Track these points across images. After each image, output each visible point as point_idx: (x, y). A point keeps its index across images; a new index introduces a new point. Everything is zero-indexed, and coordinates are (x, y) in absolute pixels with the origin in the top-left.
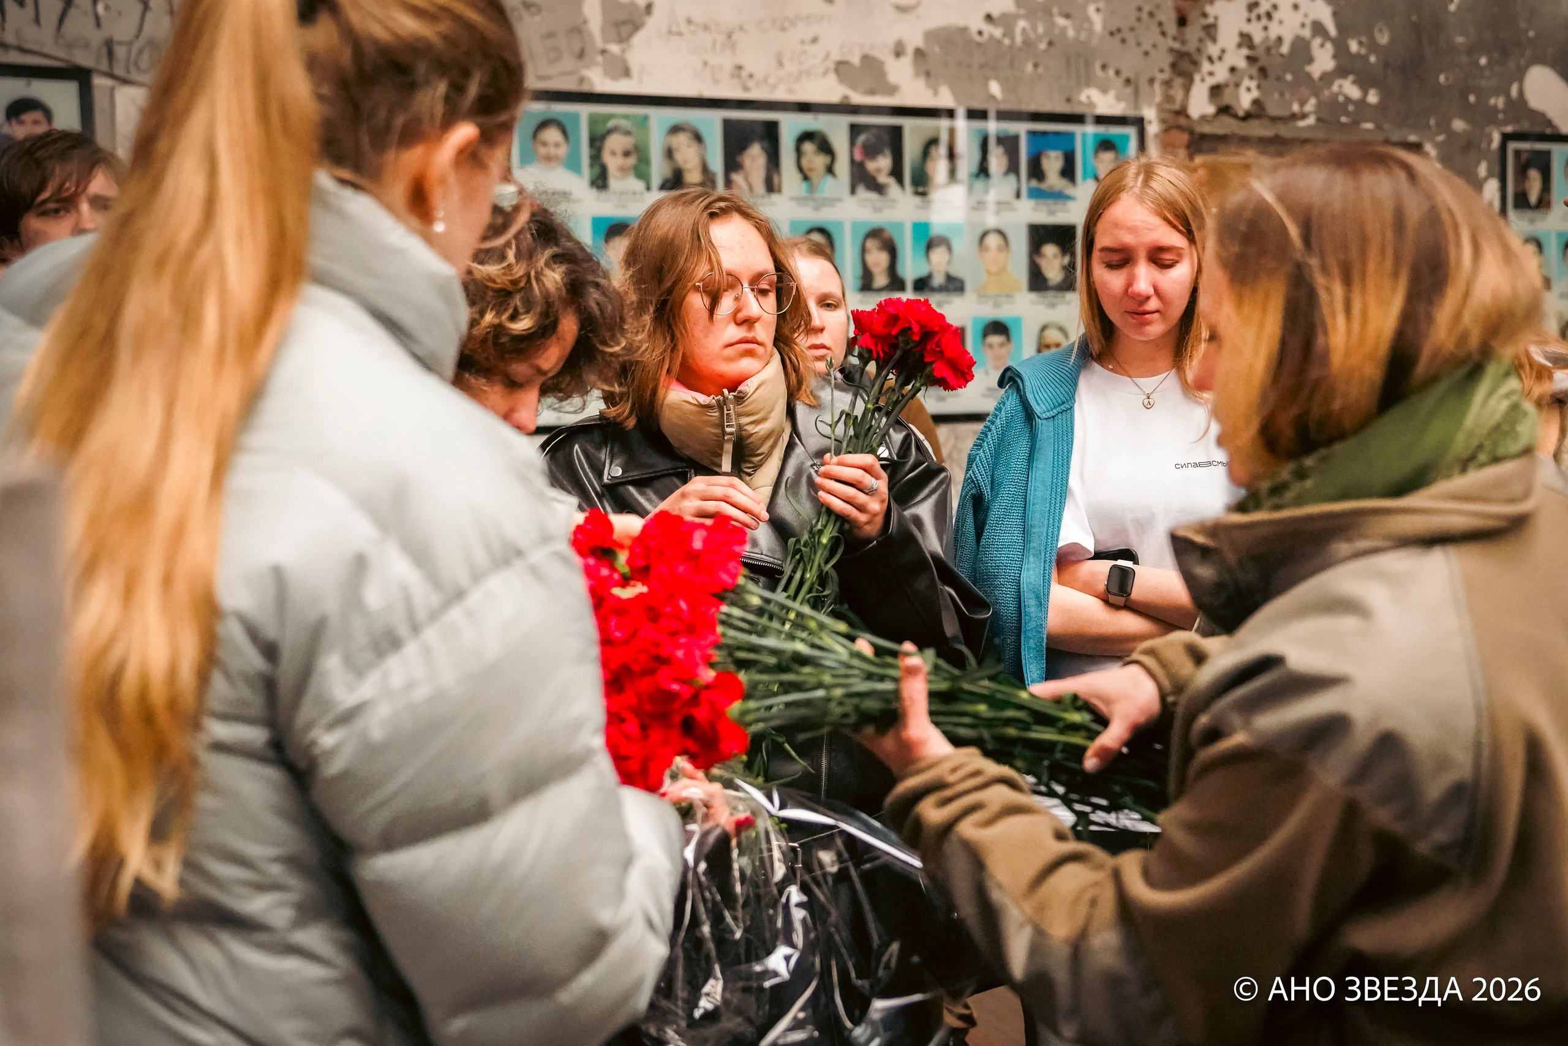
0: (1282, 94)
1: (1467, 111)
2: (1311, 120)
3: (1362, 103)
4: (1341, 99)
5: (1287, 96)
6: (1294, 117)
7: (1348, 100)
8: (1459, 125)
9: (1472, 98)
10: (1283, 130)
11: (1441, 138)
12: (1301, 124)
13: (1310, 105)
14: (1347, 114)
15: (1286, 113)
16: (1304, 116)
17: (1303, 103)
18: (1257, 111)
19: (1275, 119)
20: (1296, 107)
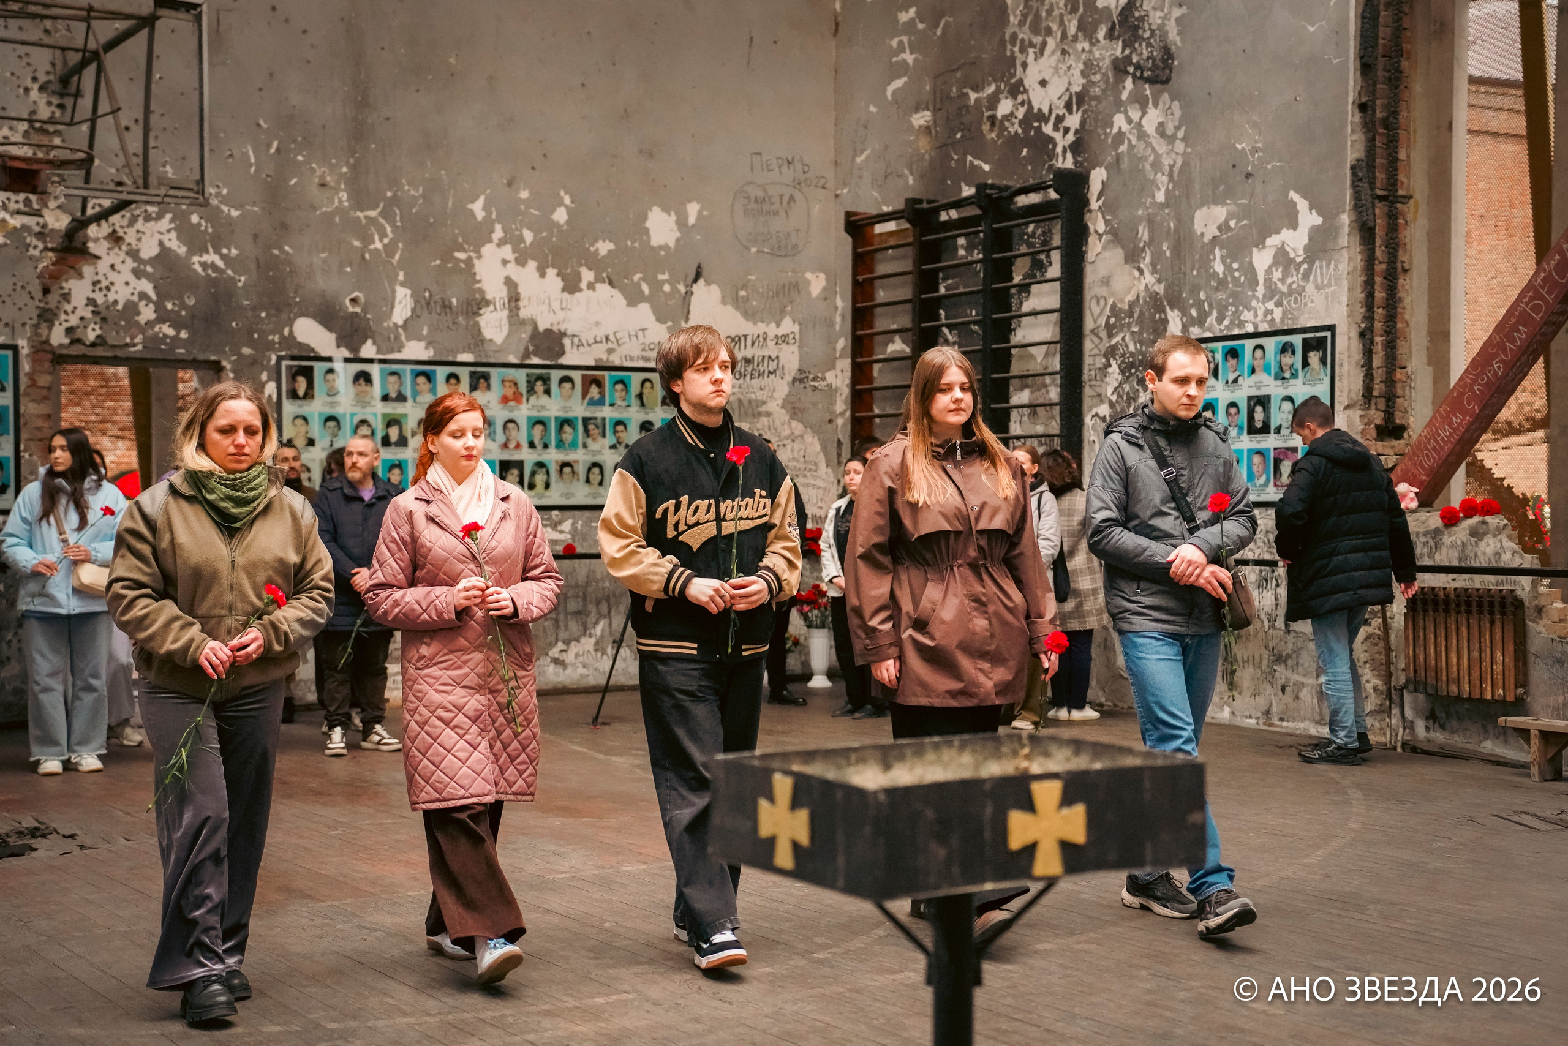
0: (117, 333)
1: (251, 343)
2: (140, 347)
3: (176, 338)
4: (161, 335)
5: (122, 333)
6: (127, 345)
7: (166, 336)
8: (246, 351)
9: (256, 336)
10: (120, 353)
11: (234, 358)
12: (132, 349)
13: (139, 339)
14: (166, 344)
15: (121, 343)
16: (135, 345)
17: (133, 338)
18: (100, 342)
19: (113, 347)
20: (128, 340)
